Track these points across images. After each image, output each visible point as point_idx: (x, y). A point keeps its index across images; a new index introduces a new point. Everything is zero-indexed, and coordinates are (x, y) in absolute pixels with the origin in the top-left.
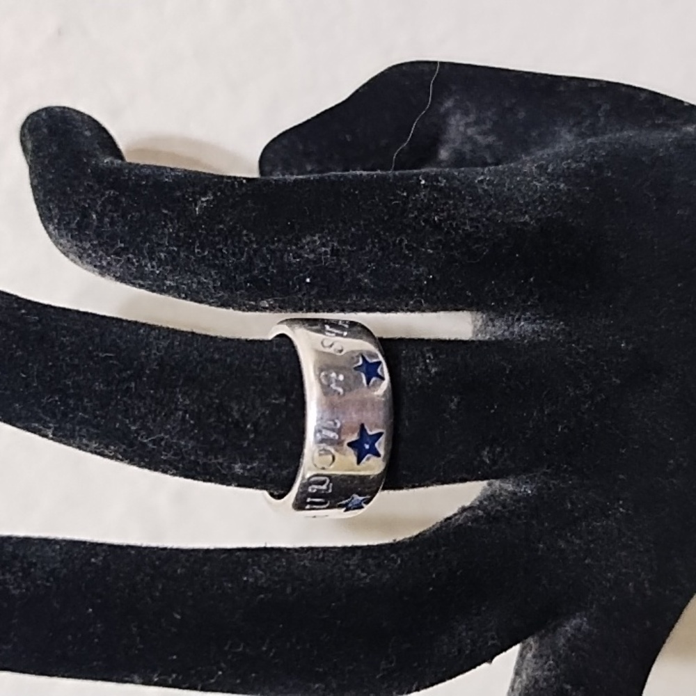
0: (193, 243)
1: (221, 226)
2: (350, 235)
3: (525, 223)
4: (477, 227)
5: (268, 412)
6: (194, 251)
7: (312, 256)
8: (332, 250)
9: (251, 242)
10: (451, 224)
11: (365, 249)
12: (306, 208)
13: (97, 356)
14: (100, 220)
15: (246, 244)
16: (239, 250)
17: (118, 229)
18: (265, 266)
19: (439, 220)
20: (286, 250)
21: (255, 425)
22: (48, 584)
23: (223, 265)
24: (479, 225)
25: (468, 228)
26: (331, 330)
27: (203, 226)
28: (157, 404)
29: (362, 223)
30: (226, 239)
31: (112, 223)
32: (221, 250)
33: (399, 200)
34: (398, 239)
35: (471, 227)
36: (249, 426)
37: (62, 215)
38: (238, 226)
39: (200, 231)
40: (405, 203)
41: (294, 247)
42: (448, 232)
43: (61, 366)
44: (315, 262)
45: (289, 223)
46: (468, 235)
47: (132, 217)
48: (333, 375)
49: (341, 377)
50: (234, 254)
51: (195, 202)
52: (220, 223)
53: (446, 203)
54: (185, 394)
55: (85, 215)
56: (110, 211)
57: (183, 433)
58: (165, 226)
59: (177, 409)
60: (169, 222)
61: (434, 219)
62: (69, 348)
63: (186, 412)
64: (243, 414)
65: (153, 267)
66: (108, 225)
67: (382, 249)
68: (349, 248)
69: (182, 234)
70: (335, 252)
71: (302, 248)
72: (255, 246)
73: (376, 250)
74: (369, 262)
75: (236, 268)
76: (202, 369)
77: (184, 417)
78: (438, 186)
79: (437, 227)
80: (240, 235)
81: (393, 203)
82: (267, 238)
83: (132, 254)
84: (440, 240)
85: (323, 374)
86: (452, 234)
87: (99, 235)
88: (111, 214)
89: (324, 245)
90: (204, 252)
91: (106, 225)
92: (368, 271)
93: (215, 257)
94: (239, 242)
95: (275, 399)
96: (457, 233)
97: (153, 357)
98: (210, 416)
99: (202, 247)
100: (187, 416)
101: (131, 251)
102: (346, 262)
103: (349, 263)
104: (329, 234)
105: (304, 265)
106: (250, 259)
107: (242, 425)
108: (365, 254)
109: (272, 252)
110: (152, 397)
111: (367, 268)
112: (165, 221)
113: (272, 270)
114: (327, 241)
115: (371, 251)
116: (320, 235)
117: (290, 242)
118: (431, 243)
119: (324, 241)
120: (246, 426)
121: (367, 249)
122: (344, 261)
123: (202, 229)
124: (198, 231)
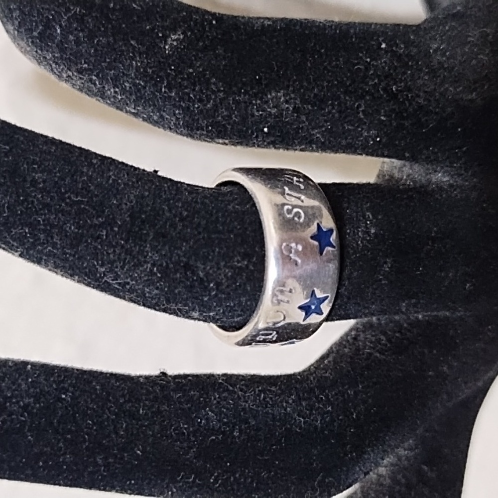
0: (162, 82)
1: (191, 70)
2: (312, 95)
3: (471, 101)
4: (430, 101)
5: (230, 274)
6: (161, 89)
7: (274, 111)
8: (294, 108)
9: (219, 91)
10: (407, 96)
11: (325, 109)
12: (274, 63)
13: (69, 198)
14: (64, 36)
15: (213, 92)
16: (206, 96)
17: (83, 48)
18: (229, 114)
19: (397, 90)
20: (251, 103)
21: (218, 285)
22: (23, 419)
23: (188, 108)
24: (432, 99)
25: (421, 101)
26: (290, 192)
27: (173, 68)
28: (126, 254)
29: (325, 84)
30: (194, 84)
31: (78, 42)
32: (188, 94)
33: (362, 65)
34: (357, 104)
35: (424, 100)
36: (212, 285)
37: (23, 19)
38: (208, 73)
39: (169, 71)
40: (367, 69)
41: (259, 102)
42: (403, 102)
43: (33, 202)
44: (276, 117)
45: (257, 77)
46: (421, 107)
47: (99, 41)
48: (293, 245)
49: (300, 248)
50: (200, 101)
51: (165, 38)
52: (190, 67)
53: (405, 73)
54: (153, 248)
55: (48, 25)
56: (76, 29)
57: (149, 283)
58: (133, 59)
59: (145, 262)
60: (137, 55)
61: (392, 89)
62: (41, 185)
63: (154, 265)
64: (207, 274)
65: (116, 92)
66: (73, 43)
67: (340, 112)
68: (310, 107)
69: (150, 71)
70: (296, 110)
71: (267, 102)
72: (221, 95)
73: (334, 111)
74: (326, 121)
75: (201, 112)
76: (171, 226)
77: (151, 271)
78: (397, 51)
79: (393, 96)
80: (208, 82)
81: (356, 67)
82: (234, 89)
83: (95, 75)
84: (394, 110)
85: (284, 244)
86: (405, 105)
87: (62, 50)
88: (76, 32)
89: (287, 102)
90: (171, 93)
91: (71, 42)
92: (324, 129)
93: (181, 99)
94: (207, 89)
95: (238, 262)
96: (410, 104)
97: (124, 206)
98: (176, 271)
99: (170, 87)
100: (155, 269)
101: (95, 73)
102: (305, 120)
103: (307, 119)
104: (293, 92)
105: (266, 117)
106: (215, 106)
107: (206, 284)
108: (323, 115)
109: (237, 103)
110: (122, 246)
111: (323, 126)
112: (133, 53)
113: (234, 118)
114: (291, 99)
115: (330, 112)
116: (285, 92)
117: (256, 96)
118: (385, 111)
119: (288, 98)
120: (209, 285)
121: (327, 110)
122: (303, 118)
123: (171, 70)
124: (166, 70)
